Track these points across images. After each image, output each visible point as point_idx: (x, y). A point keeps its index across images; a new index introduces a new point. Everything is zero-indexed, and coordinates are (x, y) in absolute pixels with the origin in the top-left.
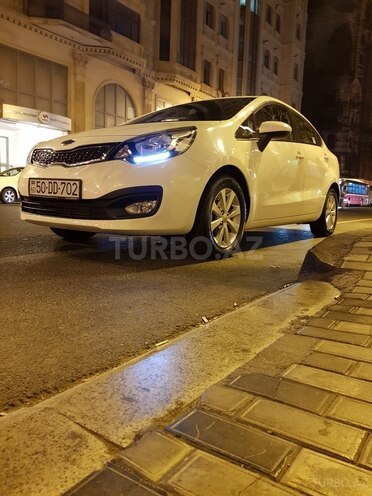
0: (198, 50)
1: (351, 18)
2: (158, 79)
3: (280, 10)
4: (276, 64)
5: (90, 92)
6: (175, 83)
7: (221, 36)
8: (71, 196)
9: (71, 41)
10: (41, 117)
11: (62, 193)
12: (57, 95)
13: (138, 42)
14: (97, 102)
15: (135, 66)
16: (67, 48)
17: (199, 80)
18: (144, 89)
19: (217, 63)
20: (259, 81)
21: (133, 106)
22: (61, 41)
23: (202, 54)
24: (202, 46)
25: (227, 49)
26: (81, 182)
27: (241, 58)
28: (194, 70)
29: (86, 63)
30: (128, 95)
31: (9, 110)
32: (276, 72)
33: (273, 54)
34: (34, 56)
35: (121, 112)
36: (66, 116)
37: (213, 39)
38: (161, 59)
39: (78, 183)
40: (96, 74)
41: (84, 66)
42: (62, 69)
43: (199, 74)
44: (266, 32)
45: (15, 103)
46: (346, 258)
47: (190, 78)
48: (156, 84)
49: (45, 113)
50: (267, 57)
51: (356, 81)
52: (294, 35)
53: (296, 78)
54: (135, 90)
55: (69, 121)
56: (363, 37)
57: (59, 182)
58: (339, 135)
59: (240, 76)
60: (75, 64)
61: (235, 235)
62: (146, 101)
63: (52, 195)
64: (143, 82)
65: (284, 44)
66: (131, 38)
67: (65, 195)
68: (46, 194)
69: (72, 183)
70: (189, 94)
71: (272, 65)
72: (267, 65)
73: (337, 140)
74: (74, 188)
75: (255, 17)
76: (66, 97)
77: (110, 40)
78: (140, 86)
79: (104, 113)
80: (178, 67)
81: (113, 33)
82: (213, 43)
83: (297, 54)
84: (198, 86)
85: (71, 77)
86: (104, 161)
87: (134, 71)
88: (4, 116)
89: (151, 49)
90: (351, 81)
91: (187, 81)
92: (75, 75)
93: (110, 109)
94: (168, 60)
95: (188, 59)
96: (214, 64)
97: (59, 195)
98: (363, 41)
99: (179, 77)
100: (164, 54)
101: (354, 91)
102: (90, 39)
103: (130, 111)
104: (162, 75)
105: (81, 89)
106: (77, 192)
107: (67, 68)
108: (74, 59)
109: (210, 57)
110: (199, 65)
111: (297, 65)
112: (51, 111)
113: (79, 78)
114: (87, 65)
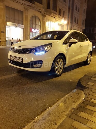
0: (58, 6)
2: (47, 14)
4: (79, 9)
5: (29, 18)
6: (51, 15)
7: (64, 2)
8: (20, 62)
9: (24, 4)
10: (16, 25)
11: (18, 60)
12: (21, 19)
13: (42, 4)
14: (31, 21)
15: (41, 11)
16: (23, 6)
17: (58, 14)
18: (43, 17)
19: (63, 9)
21: (40, 21)
22: (21, 5)
23: (59, 7)
24: (59, 5)
25: (66, 5)
26: (23, 58)
27: (69, 8)
28: (56, 12)
29: (28, 10)
30: (39, 19)
31: (8, 23)
32: (79, 11)
33: (78, 7)
34: (15, 9)
35: (37, 23)
36: (23, 25)
37: (62, 3)
38: (48, 9)
39: (22, 59)
40: (30, 13)
41: (27, 11)
42: (22, 12)
43: (58, 13)
45: (10, 21)
46: (88, 84)
47: (55, 14)
48: (46, 15)
49: (17, 24)
50: (76, 7)
53: (84, 13)
54: (41, 17)
55: (23, 26)
57: (17, 58)
59: (69, 13)
60: (25, 11)
61: (62, 70)
62: (44, 20)
63: (16, 60)
64: (43, 15)
65: (81, 4)
66: (40, 3)
67: (19, 61)
68: (14, 60)
70: (55, 18)
71: (78, 9)
73: (95, 30)
74: (21, 60)
76: (23, 19)
77: (34, 4)
78: (42, 16)
79: (33, 23)
80: (52, 11)
81: (35, 2)
82: (62, 4)
83: (85, 7)
84: (57, 16)
85: (24, 14)
86: (28, 53)
87: (40, 12)
88: (7, 25)
89: (45, 6)
91: (54, 15)
92: (25, 13)
93: (34, 22)
94: (50, 9)
95: (55, 8)
96: (62, 10)
97: (17, 61)
99: (52, 14)
100: (49, 7)
102: (29, 4)
103: (39, 23)
104: (48, 13)
105: (26, 17)
106: (22, 61)
107: (23, 12)
108: (25, 9)
109: (61, 8)
110: (58, 10)
111: (84, 9)
112: (19, 23)
113: (26, 14)
114: (28, 11)
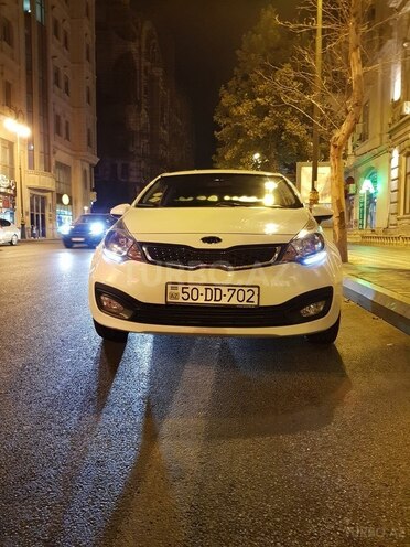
1: (133, 47)
3: (66, 26)
4: (67, 84)
7: (5, 42)
8: (245, 303)
11: (230, 300)
20: (51, 101)
32: (67, 92)
33: (63, 72)
39: (256, 290)
44: (54, 47)
51: (144, 111)
52: (85, 55)
53: (89, 101)
56: (146, 68)
57: (225, 288)
58: (133, 164)
63: (212, 302)
65: (73, 63)
68: (200, 302)
69: (246, 289)
71: (62, 84)
72: (57, 82)
73: (131, 170)
74: (249, 294)
75: (42, 28)
83: (88, 77)
90: (139, 110)
97: (223, 302)
98: (146, 71)
101: (143, 121)
106: (255, 299)
111: (89, 88)
